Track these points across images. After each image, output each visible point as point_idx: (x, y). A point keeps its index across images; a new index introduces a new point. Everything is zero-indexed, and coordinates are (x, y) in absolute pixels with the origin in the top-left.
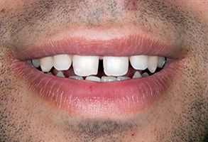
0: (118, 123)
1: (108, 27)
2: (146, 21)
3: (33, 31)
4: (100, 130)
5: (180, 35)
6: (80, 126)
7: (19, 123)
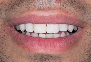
0: (52, 56)
1: (47, 10)
2: (66, 8)
3: (14, 11)
4: (44, 58)
5: (82, 15)
6: (34, 56)
7: (8, 55)
